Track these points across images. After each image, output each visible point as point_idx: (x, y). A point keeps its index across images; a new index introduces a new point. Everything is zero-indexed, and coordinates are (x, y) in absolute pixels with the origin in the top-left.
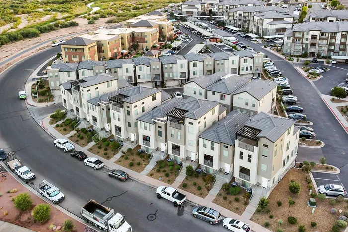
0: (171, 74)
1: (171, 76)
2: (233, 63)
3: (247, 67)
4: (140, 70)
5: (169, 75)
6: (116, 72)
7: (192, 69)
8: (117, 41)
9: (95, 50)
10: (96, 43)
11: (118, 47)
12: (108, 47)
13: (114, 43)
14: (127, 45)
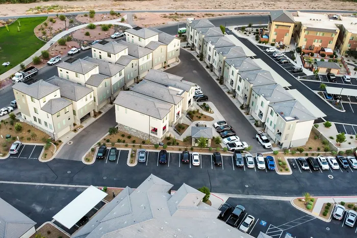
3: (271, 123)
8: (327, 35)
9: (288, 31)
10: (292, 25)
11: (326, 42)
12: (303, 34)
13: (320, 34)
14: (346, 46)
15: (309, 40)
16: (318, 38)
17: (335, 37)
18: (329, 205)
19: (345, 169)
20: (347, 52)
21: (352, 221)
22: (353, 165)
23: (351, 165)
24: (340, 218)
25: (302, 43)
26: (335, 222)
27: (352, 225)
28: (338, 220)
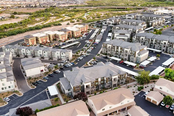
0: (37, 54)
1: (37, 55)
2: (58, 54)
3: (63, 56)
4: (27, 51)
5: (36, 54)
6: (20, 51)
7: (44, 54)
8: (46, 37)
9: (34, 40)
10: (35, 38)
11: (46, 39)
12: (40, 39)
13: (44, 38)
14: (52, 39)
15: (42, 40)
16: (44, 39)
17: (48, 37)
20: (53, 40)
25: (41, 42)
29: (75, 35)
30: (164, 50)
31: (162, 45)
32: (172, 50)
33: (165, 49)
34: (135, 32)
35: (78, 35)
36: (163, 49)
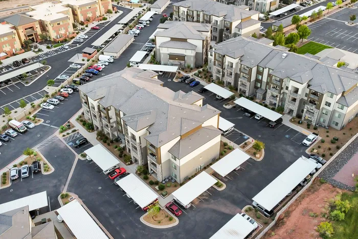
18: (5, 174)
19: (8, 141)
21: (26, 173)
22: (12, 134)
23: (10, 136)
24: (16, 177)
26: (15, 182)
27: (27, 175)
28: (16, 179)
29: (53, 35)
30: (291, 111)
31: (286, 91)
32: (316, 116)
33: (295, 107)
34: (229, 29)
35: (62, 32)
36: (290, 107)
